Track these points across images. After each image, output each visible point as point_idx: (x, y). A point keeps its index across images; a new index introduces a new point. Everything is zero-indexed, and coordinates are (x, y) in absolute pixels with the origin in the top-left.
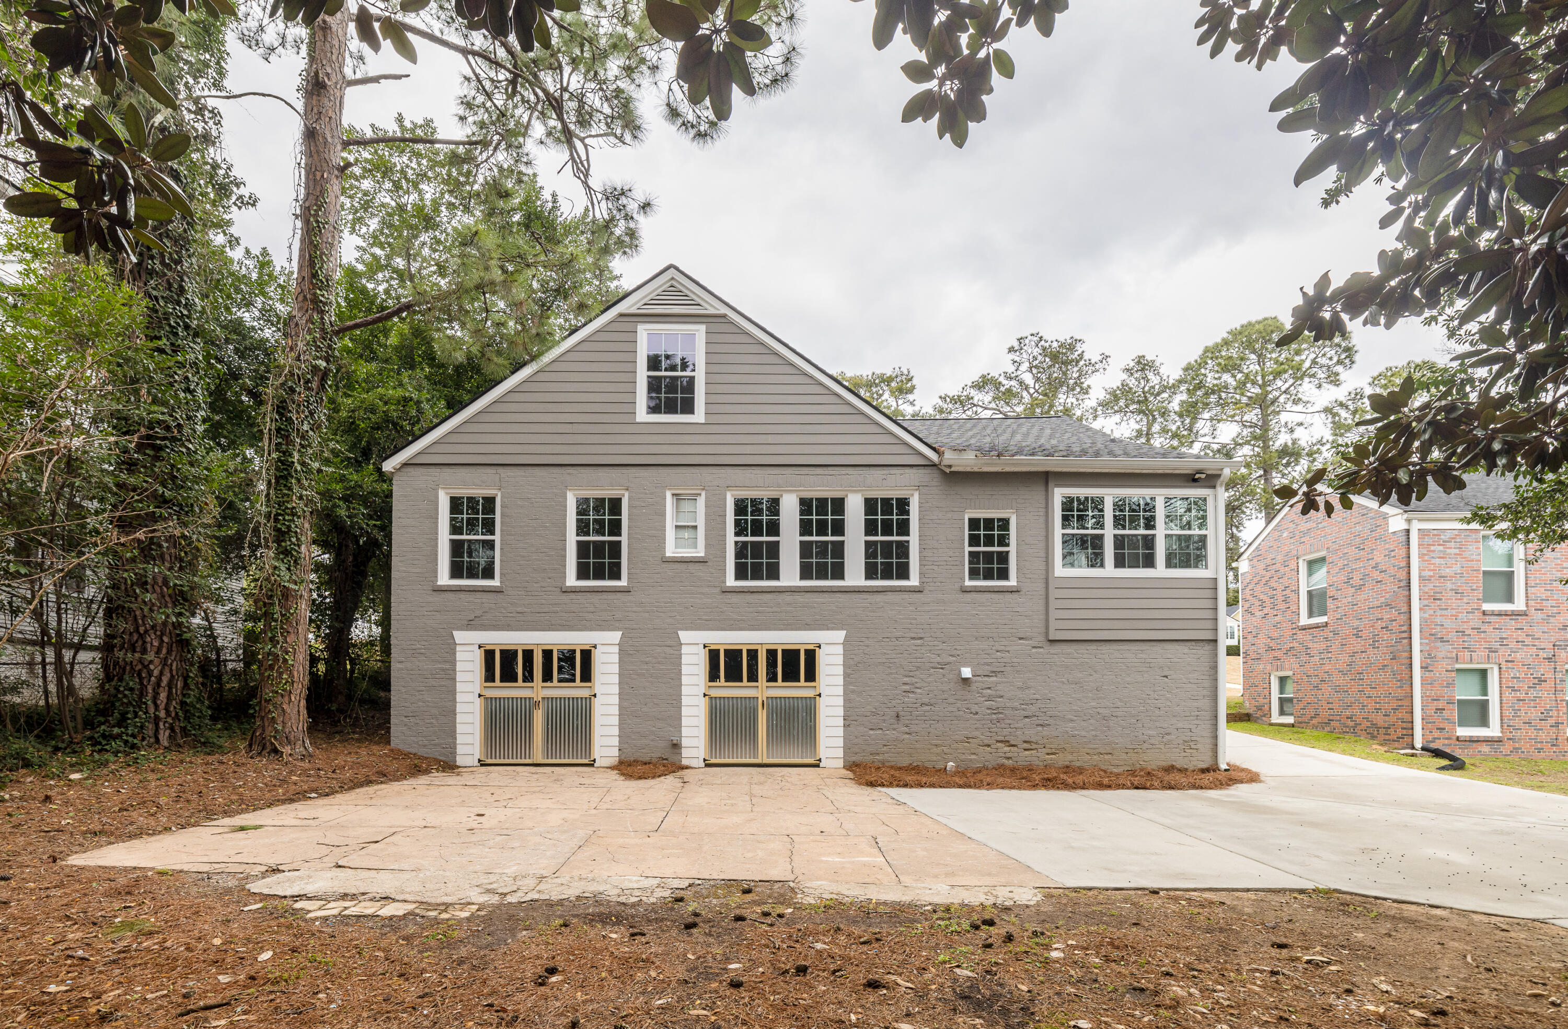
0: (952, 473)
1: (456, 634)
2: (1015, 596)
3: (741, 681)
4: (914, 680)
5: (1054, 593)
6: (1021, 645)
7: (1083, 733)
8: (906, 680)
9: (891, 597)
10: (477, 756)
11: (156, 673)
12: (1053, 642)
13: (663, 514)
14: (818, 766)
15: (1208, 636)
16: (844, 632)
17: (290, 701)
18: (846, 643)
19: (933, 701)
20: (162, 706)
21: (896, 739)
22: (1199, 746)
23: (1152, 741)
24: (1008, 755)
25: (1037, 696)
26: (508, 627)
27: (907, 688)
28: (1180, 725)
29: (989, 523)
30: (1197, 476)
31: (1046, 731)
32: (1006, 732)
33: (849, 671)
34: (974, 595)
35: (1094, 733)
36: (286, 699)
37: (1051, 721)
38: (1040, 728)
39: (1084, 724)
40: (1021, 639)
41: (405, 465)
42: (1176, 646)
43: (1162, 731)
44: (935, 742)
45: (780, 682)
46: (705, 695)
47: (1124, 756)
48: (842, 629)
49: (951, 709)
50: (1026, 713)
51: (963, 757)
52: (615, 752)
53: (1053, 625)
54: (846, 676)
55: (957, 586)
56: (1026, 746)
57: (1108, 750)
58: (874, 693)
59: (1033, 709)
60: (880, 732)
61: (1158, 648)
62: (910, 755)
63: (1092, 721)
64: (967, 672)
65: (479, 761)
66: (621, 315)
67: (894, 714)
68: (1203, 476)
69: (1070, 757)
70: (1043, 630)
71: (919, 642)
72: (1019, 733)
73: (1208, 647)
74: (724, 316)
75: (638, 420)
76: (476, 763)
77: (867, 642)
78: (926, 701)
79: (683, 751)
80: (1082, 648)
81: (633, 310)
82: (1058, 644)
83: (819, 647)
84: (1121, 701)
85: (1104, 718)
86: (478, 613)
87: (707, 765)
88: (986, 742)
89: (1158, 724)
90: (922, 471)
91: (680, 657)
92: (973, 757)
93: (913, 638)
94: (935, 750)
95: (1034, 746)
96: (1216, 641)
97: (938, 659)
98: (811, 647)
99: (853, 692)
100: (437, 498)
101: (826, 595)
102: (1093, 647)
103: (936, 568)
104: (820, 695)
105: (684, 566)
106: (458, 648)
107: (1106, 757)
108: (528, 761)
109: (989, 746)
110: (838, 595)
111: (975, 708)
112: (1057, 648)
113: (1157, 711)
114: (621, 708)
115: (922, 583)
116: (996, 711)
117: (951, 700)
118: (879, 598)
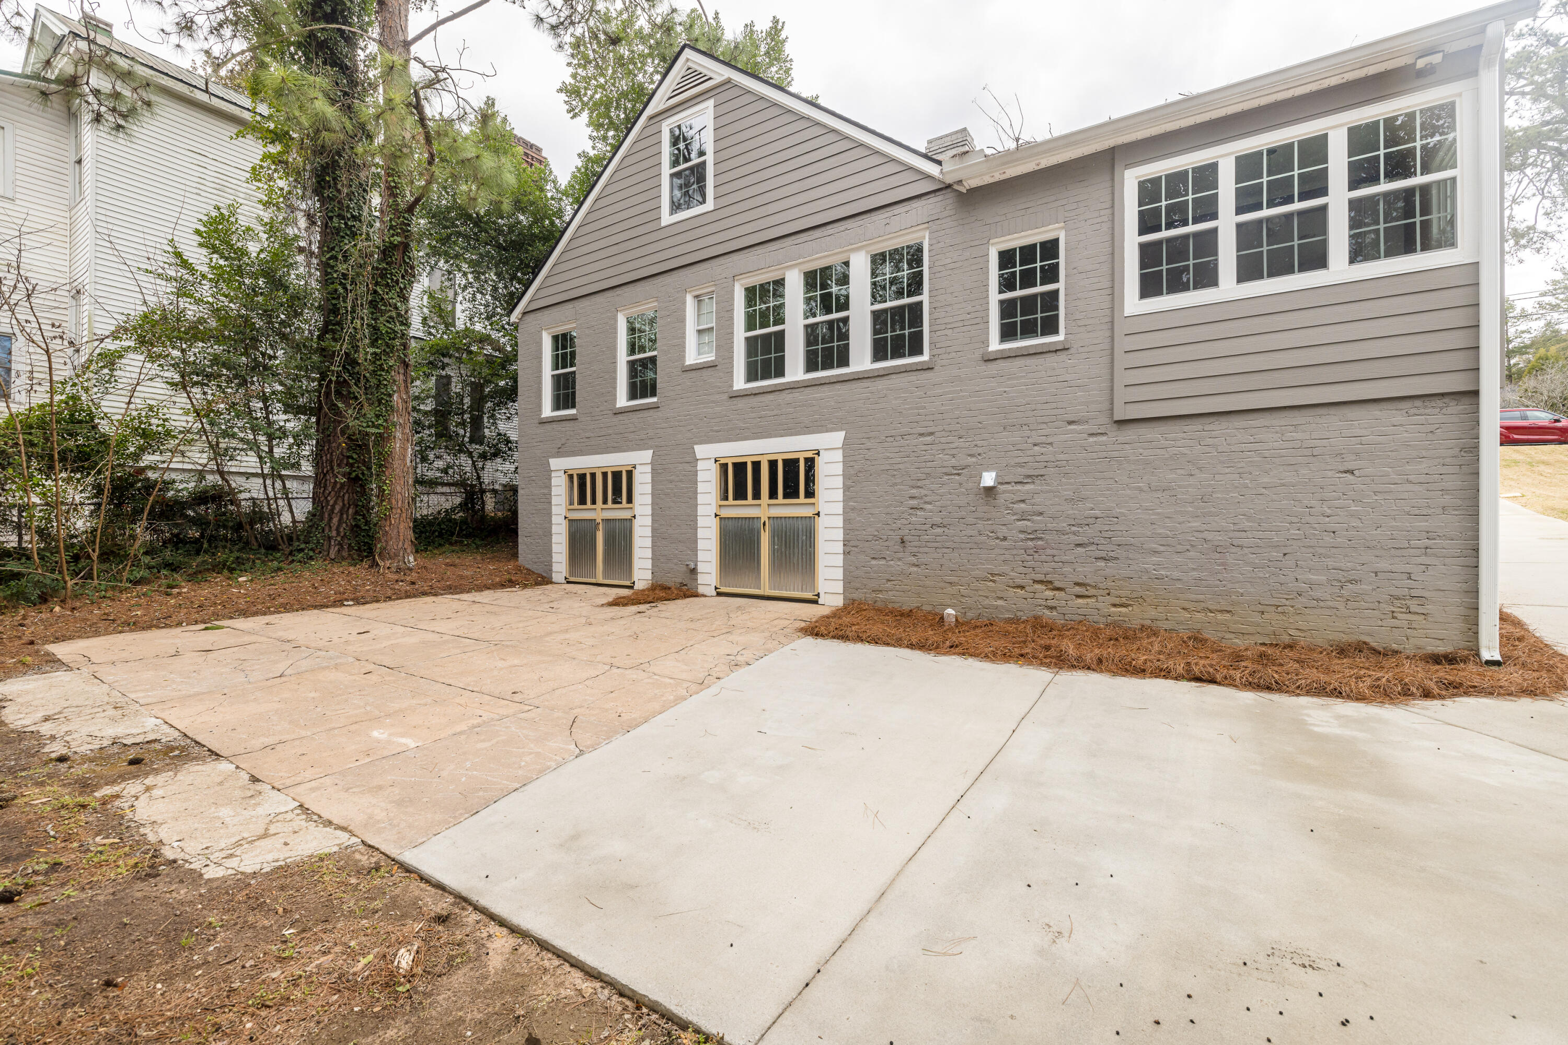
0: (972, 191)
1: (552, 461)
2: (1062, 356)
3: (746, 499)
4: (923, 492)
5: (1123, 344)
6: (1072, 432)
7: (1176, 574)
8: (914, 492)
9: (895, 381)
10: (564, 574)
11: (331, 503)
12: (1121, 423)
13: (683, 320)
14: (816, 602)
15: (1456, 383)
16: (842, 434)
17: (391, 524)
18: (846, 445)
19: (945, 522)
20: (334, 528)
21: (902, 573)
22: (1429, 608)
23: (1317, 594)
24: (1050, 603)
25: (1097, 513)
26: (581, 453)
27: (914, 503)
28: (1383, 565)
29: (1028, 252)
30: (1421, 64)
31: (1110, 569)
32: (1047, 568)
33: (849, 483)
34: (1002, 364)
35: (1195, 574)
36: (388, 523)
37: (1119, 553)
38: (1102, 564)
39: (1178, 559)
40: (1070, 423)
41: (524, 313)
42: (1375, 411)
43: (1340, 575)
44: (948, 579)
45: (780, 499)
46: (716, 515)
47: (1257, 618)
48: (842, 430)
49: (970, 532)
50: (1079, 540)
51: (987, 602)
52: (649, 576)
53: (1121, 395)
54: (846, 488)
55: (978, 354)
56: (1078, 590)
57: (1224, 605)
58: (876, 511)
59: (1087, 534)
60: (883, 562)
61: (1333, 419)
62: (919, 595)
63: (1192, 554)
64: (988, 479)
65: (566, 578)
66: (651, 118)
67: (898, 538)
68: (1437, 59)
69: (1153, 613)
70: (1106, 406)
71: (928, 439)
72: (1067, 569)
73: (1455, 408)
74: (729, 81)
75: (663, 224)
76: (564, 581)
77: (869, 444)
78: (937, 520)
79: (699, 576)
80: (1174, 431)
81: (662, 107)
82: (1132, 426)
83: (818, 454)
84: (1249, 518)
85: (1216, 549)
86: (563, 441)
87: (719, 594)
88: (1019, 581)
89: (1330, 563)
90: (933, 200)
91: (695, 473)
92: (1000, 602)
93: (922, 435)
94: (950, 590)
95: (1092, 592)
96: (1476, 393)
97: (953, 462)
98: (810, 455)
99: (853, 509)
100: (541, 338)
101: (825, 388)
102: (1196, 425)
103: (949, 332)
104: (818, 514)
105: (698, 373)
106: (553, 474)
107: (1220, 616)
108: (593, 581)
109: (1022, 587)
110: (838, 386)
111: (1001, 533)
112: (1130, 433)
113: (1328, 538)
114: (654, 530)
115: (932, 356)
116: (1034, 535)
117: (970, 520)
118: (881, 384)
